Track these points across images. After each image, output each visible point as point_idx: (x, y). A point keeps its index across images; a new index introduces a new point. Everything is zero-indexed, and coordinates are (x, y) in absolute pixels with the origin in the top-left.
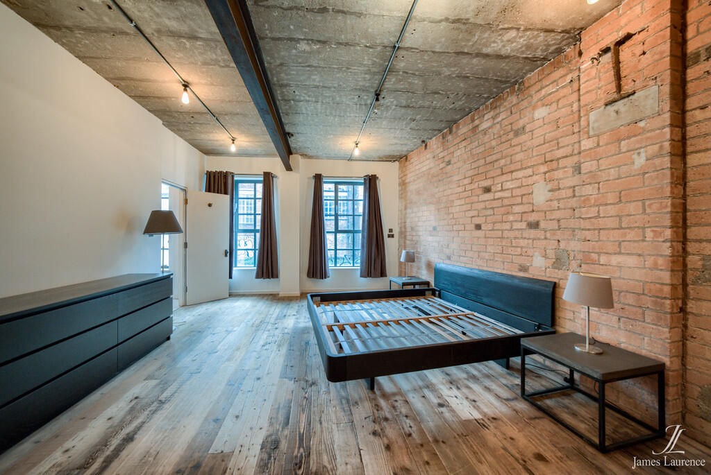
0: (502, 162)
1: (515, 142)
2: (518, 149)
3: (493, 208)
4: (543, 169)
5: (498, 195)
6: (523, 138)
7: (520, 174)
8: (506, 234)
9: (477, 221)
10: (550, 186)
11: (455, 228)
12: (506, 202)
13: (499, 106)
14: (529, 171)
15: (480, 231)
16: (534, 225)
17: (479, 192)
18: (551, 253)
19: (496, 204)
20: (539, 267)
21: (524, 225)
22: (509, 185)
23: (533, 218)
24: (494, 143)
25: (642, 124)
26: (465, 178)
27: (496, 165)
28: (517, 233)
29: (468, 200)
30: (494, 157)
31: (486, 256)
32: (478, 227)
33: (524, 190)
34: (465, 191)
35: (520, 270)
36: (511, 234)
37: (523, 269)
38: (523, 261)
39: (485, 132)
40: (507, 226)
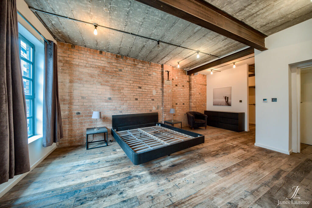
0: (145, 81)
1: (148, 77)
2: (149, 79)
3: (142, 94)
4: (155, 87)
5: (143, 90)
6: (151, 77)
7: (150, 86)
8: (146, 102)
9: (136, 97)
10: (156, 91)
11: (125, 99)
12: (146, 93)
13: (144, 64)
14: (152, 86)
15: (137, 101)
16: (153, 100)
17: (137, 87)
18: (156, 106)
19: (143, 93)
20: (154, 110)
21: (151, 100)
22: (147, 88)
23: (153, 98)
24: (142, 74)
25: (170, 86)
26: (130, 80)
27: (143, 81)
28: (149, 102)
29: (131, 89)
30: (142, 78)
31: (140, 109)
32: (136, 99)
33: (151, 91)
34: (130, 85)
35: (150, 111)
36: (147, 102)
37: (151, 111)
38: (150, 109)
39: (140, 69)
40: (146, 100)
